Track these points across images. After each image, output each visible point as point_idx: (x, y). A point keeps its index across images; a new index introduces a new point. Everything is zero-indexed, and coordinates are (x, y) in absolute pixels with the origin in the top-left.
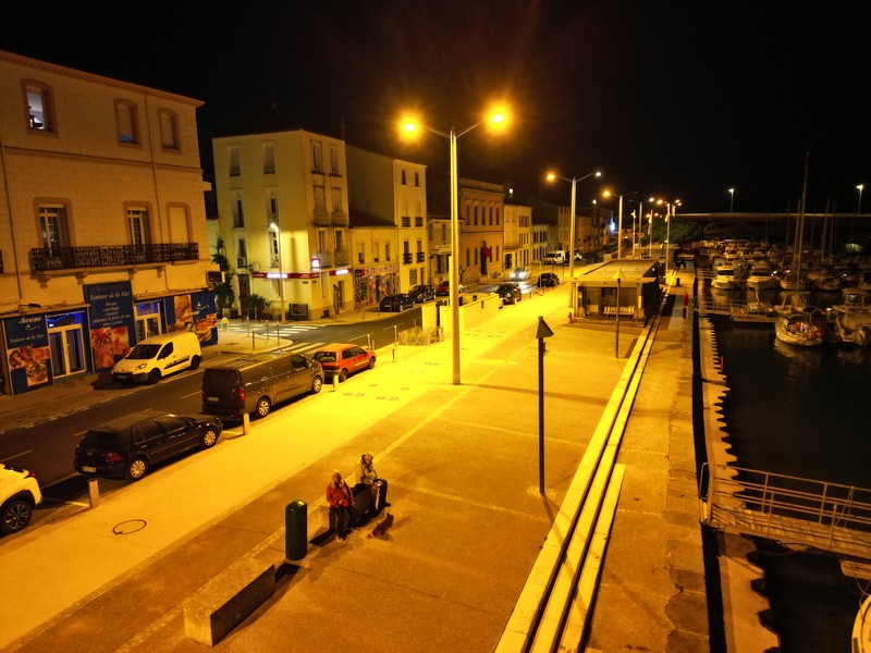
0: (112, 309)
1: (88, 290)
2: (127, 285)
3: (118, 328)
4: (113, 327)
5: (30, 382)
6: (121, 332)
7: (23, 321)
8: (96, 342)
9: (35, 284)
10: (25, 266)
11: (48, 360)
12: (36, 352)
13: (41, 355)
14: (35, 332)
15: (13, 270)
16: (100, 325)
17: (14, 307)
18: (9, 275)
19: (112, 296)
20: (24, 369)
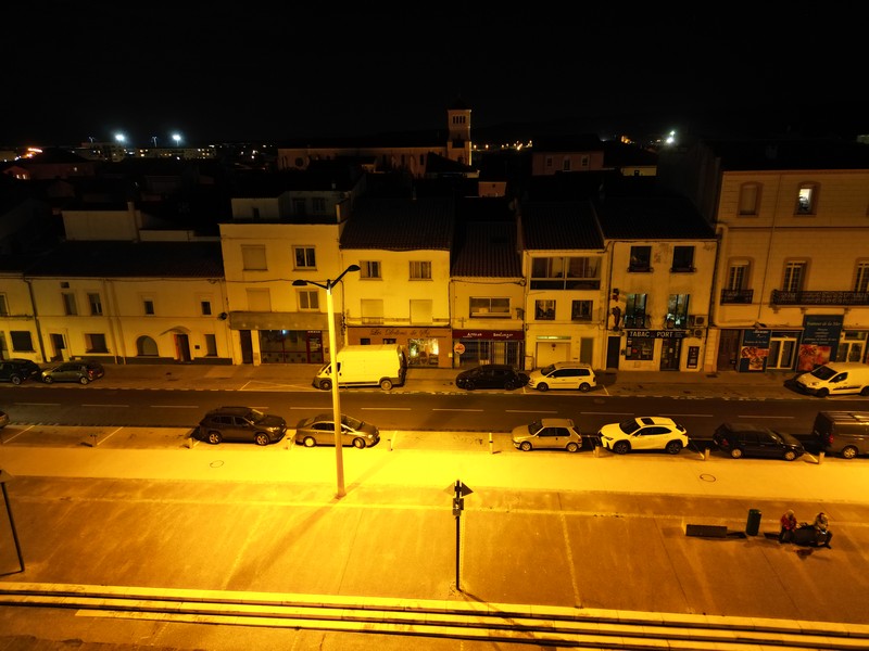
0: (822, 333)
1: (807, 318)
2: (840, 318)
3: (824, 347)
4: (819, 345)
5: (751, 368)
6: (825, 350)
7: (756, 332)
8: (803, 353)
9: (771, 310)
10: (767, 299)
11: (765, 358)
12: (759, 351)
13: (761, 353)
14: (762, 339)
15: (759, 301)
16: (810, 343)
17: (753, 323)
18: (755, 304)
19: (825, 324)
20: (749, 359)
